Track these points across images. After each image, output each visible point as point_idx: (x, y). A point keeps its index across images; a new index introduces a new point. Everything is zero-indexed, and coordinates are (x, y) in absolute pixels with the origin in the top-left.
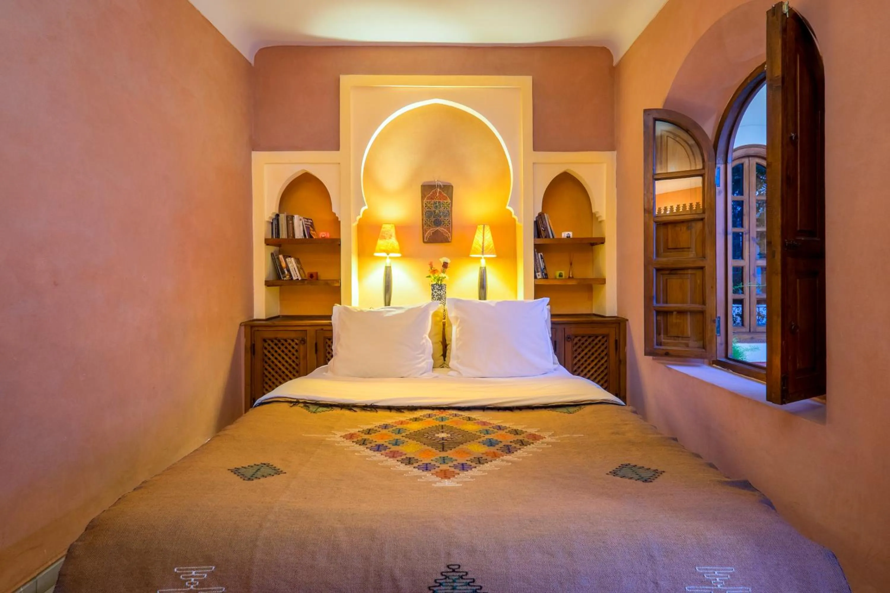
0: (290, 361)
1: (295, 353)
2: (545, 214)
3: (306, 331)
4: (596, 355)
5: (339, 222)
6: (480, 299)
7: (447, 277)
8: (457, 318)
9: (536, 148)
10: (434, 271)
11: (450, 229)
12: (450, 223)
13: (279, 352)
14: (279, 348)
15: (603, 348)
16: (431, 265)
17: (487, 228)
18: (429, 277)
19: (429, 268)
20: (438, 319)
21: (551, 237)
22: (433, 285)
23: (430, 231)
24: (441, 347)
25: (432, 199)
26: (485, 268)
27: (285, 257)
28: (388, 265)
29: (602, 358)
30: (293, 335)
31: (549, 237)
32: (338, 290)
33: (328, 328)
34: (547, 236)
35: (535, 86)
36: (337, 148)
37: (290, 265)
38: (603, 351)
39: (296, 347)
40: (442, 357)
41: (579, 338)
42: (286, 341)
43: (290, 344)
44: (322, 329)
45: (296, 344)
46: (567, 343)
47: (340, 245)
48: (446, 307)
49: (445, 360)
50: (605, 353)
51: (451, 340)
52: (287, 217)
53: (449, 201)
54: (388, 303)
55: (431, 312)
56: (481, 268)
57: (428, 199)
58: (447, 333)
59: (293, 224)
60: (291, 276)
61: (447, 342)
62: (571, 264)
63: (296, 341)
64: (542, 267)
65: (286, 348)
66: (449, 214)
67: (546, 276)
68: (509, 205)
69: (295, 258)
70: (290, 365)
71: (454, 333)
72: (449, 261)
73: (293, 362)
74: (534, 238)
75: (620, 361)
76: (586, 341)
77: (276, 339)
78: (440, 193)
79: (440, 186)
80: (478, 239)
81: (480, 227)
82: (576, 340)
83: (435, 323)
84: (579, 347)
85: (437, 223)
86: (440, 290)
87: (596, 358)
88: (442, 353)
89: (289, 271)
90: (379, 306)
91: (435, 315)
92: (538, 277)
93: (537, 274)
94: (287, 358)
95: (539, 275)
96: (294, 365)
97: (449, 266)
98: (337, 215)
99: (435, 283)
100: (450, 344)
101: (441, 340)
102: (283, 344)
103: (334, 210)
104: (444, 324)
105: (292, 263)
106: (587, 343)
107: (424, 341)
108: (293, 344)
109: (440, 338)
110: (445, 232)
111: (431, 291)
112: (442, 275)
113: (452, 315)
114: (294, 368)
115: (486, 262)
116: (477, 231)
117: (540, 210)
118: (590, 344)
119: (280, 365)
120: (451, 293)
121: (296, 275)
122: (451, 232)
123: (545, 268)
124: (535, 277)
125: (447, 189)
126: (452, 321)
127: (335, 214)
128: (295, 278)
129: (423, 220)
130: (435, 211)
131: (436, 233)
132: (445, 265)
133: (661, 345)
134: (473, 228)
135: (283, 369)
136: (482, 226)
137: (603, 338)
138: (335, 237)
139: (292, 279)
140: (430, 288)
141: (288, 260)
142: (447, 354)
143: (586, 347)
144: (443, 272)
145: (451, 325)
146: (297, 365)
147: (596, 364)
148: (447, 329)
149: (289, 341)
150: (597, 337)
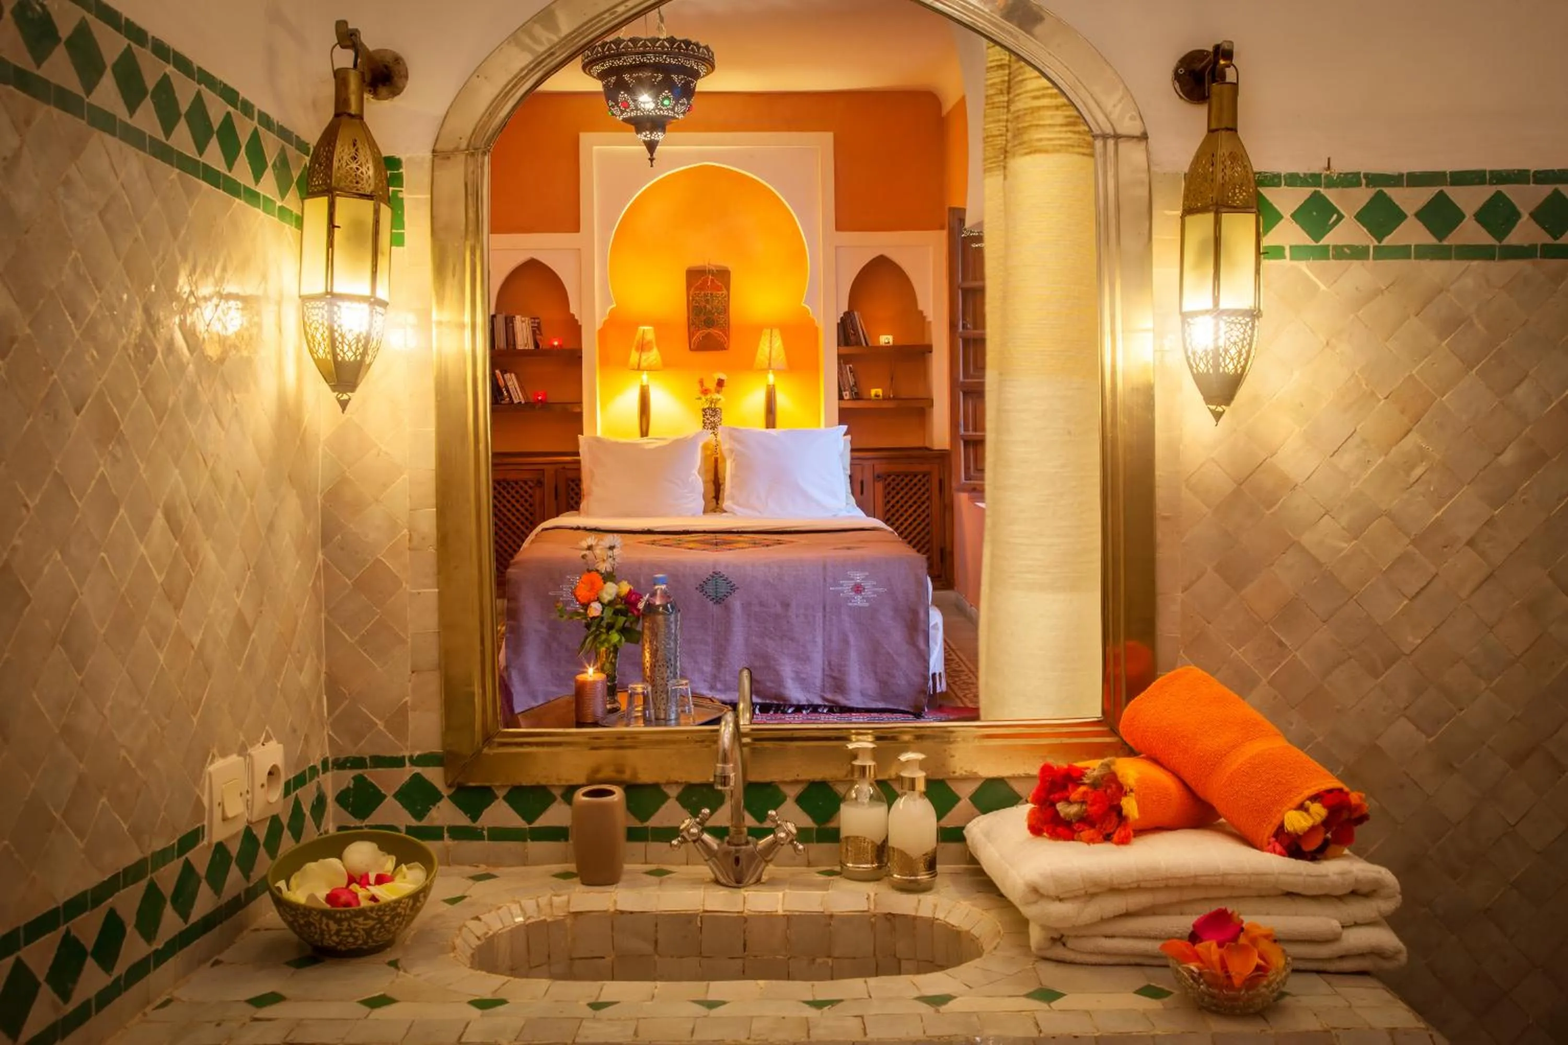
0: (522, 509)
1: (529, 499)
2: (856, 313)
3: (543, 470)
4: (915, 498)
5: (580, 326)
6: (767, 427)
7: (723, 399)
8: (732, 451)
9: (839, 227)
10: (705, 392)
11: (726, 329)
12: (727, 322)
13: (509, 497)
14: (508, 493)
15: (923, 490)
16: (701, 382)
17: (776, 332)
18: (700, 399)
19: (697, 388)
20: (709, 452)
21: (864, 344)
22: (704, 410)
23: (699, 334)
24: (712, 487)
25: (701, 289)
26: (774, 386)
27: (504, 372)
28: (645, 383)
29: (923, 503)
30: (526, 476)
31: (861, 344)
32: (579, 416)
33: (575, 466)
34: (858, 343)
35: (838, 146)
36: (577, 230)
37: (509, 384)
38: (924, 494)
39: (530, 491)
40: (714, 500)
41: (892, 477)
42: (517, 483)
43: (521, 488)
44: (564, 468)
45: (530, 487)
46: (876, 484)
47: (581, 357)
48: (719, 438)
49: (717, 503)
50: (926, 496)
51: (724, 479)
52: (506, 318)
53: (725, 292)
54: (644, 433)
55: (701, 444)
56: (768, 386)
57: (697, 288)
58: (720, 470)
59: (513, 327)
60: (511, 398)
61: (721, 481)
62: (892, 379)
63: (530, 483)
64: (852, 383)
65: (517, 492)
66: (726, 310)
67: (857, 397)
68: (805, 302)
69: (516, 375)
70: (522, 514)
71: (728, 469)
72: (723, 376)
73: (527, 510)
74: (839, 345)
75: (945, 507)
76: (902, 480)
77: (504, 480)
78: (712, 281)
79: (711, 272)
80: (764, 349)
81: (767, 332)
82: (890, 479)
83: (705, 458)
84: (893, 489)
85: (710, 323)
86: (714, 416)
87: (915, 502)
88: (713, 494)
89: (508, 391)
90: (636, 438)
91: (705, 447)
92: (846, 398)
93: (844, 393)
94: (518, 505)
95: (847, 395)
96: (527, 514)
97: (725, 384)
98: (576, 317)
99: (706, 406)
100: (723, 484)
101: (712, 477)
102: (513, 488)
103: (573, 309)
104: (716, 460)
105: (512, 381)
106: (903, 483)
107: (693, 477)
108: (526, 487)
109: (711, 476)
110: (719, 336)
111: (702, 418)
112: (716, 396)
113: (725, 446)
114: (527, 519)
115: (775, 376)
116: (763, 337)
117: (846, 309)
118: (907, 484)
119: (509, 515)
120: (728, 420)
121: (518, 397)
122: (728, 336)
123: (856, 384)
124: (841, 397)
125: (723, 275)
126: (726, 454)
127: (573, 316)
128: (516, 401)
129: (688, 318)
130: (705, 307)
131: (707, 337)
132: (720, 383)
133: (970, 479)
134: (757, 330)
135: (513, 519)
136: (769, 331)
137: (924, 476)
138: (572, 346)
139: (513, 402)
140: (701, 413)
141: (507, 376)
142: (721, 496)
143: (902, 489)
144: (718, 392)
145: (724, 460)
146: (531, 514)
147: (915, 511)
148: (720, 466)
149: (521, 483)
150: (916, 476)
